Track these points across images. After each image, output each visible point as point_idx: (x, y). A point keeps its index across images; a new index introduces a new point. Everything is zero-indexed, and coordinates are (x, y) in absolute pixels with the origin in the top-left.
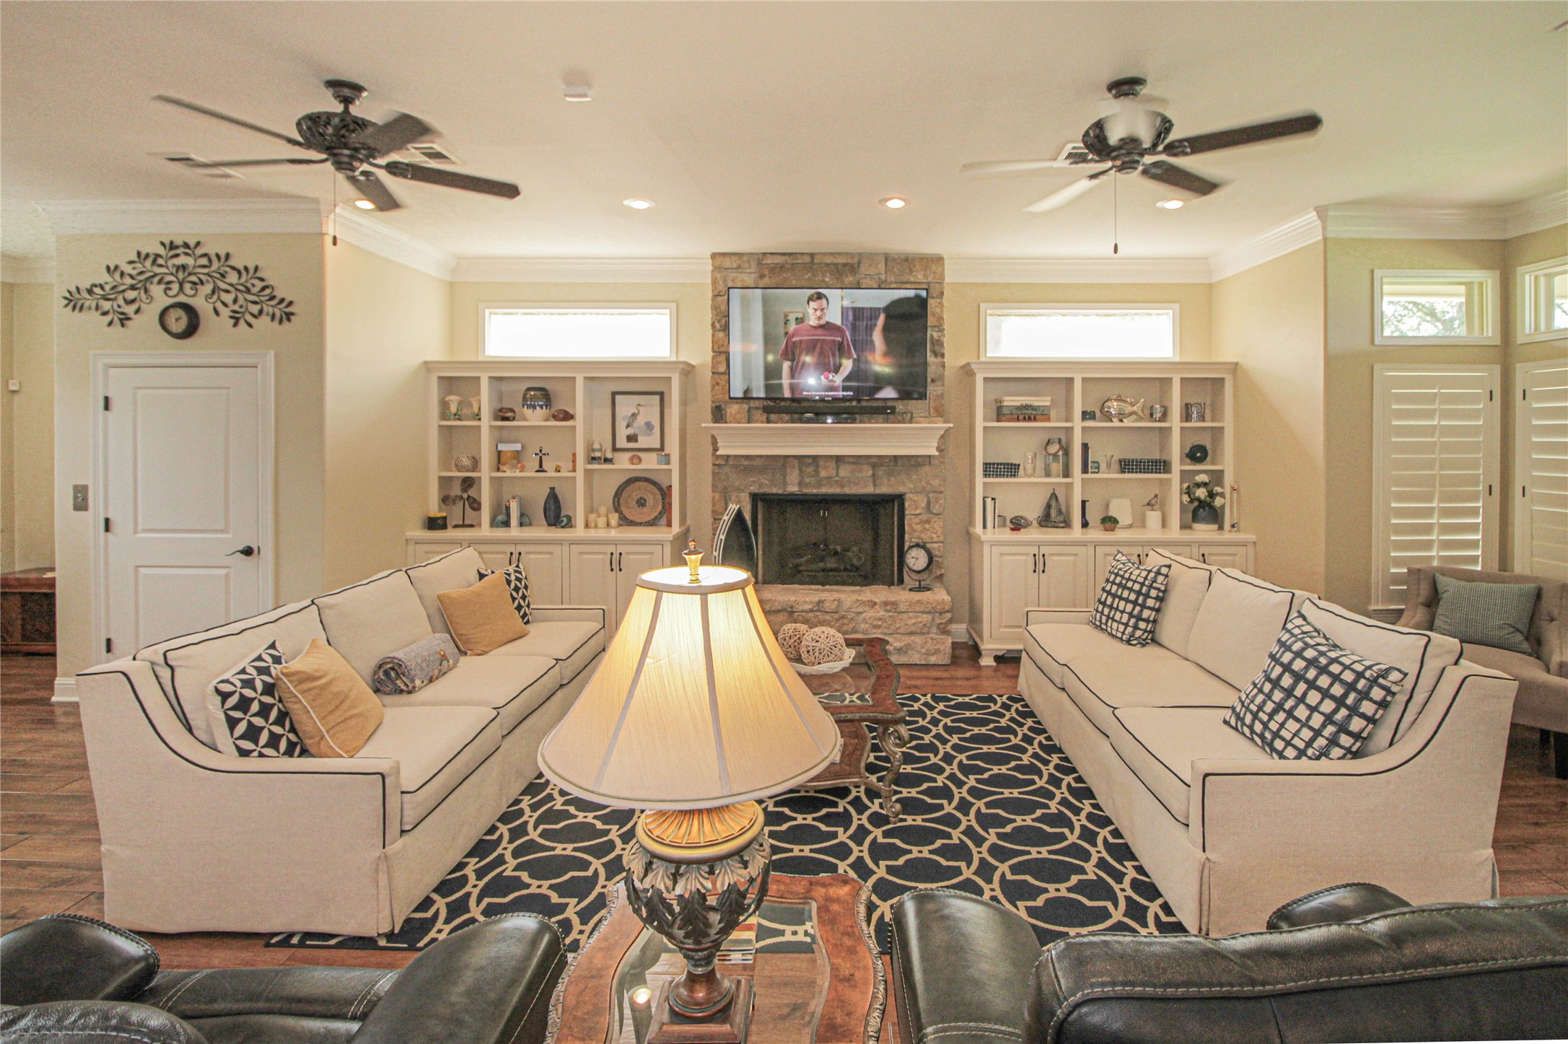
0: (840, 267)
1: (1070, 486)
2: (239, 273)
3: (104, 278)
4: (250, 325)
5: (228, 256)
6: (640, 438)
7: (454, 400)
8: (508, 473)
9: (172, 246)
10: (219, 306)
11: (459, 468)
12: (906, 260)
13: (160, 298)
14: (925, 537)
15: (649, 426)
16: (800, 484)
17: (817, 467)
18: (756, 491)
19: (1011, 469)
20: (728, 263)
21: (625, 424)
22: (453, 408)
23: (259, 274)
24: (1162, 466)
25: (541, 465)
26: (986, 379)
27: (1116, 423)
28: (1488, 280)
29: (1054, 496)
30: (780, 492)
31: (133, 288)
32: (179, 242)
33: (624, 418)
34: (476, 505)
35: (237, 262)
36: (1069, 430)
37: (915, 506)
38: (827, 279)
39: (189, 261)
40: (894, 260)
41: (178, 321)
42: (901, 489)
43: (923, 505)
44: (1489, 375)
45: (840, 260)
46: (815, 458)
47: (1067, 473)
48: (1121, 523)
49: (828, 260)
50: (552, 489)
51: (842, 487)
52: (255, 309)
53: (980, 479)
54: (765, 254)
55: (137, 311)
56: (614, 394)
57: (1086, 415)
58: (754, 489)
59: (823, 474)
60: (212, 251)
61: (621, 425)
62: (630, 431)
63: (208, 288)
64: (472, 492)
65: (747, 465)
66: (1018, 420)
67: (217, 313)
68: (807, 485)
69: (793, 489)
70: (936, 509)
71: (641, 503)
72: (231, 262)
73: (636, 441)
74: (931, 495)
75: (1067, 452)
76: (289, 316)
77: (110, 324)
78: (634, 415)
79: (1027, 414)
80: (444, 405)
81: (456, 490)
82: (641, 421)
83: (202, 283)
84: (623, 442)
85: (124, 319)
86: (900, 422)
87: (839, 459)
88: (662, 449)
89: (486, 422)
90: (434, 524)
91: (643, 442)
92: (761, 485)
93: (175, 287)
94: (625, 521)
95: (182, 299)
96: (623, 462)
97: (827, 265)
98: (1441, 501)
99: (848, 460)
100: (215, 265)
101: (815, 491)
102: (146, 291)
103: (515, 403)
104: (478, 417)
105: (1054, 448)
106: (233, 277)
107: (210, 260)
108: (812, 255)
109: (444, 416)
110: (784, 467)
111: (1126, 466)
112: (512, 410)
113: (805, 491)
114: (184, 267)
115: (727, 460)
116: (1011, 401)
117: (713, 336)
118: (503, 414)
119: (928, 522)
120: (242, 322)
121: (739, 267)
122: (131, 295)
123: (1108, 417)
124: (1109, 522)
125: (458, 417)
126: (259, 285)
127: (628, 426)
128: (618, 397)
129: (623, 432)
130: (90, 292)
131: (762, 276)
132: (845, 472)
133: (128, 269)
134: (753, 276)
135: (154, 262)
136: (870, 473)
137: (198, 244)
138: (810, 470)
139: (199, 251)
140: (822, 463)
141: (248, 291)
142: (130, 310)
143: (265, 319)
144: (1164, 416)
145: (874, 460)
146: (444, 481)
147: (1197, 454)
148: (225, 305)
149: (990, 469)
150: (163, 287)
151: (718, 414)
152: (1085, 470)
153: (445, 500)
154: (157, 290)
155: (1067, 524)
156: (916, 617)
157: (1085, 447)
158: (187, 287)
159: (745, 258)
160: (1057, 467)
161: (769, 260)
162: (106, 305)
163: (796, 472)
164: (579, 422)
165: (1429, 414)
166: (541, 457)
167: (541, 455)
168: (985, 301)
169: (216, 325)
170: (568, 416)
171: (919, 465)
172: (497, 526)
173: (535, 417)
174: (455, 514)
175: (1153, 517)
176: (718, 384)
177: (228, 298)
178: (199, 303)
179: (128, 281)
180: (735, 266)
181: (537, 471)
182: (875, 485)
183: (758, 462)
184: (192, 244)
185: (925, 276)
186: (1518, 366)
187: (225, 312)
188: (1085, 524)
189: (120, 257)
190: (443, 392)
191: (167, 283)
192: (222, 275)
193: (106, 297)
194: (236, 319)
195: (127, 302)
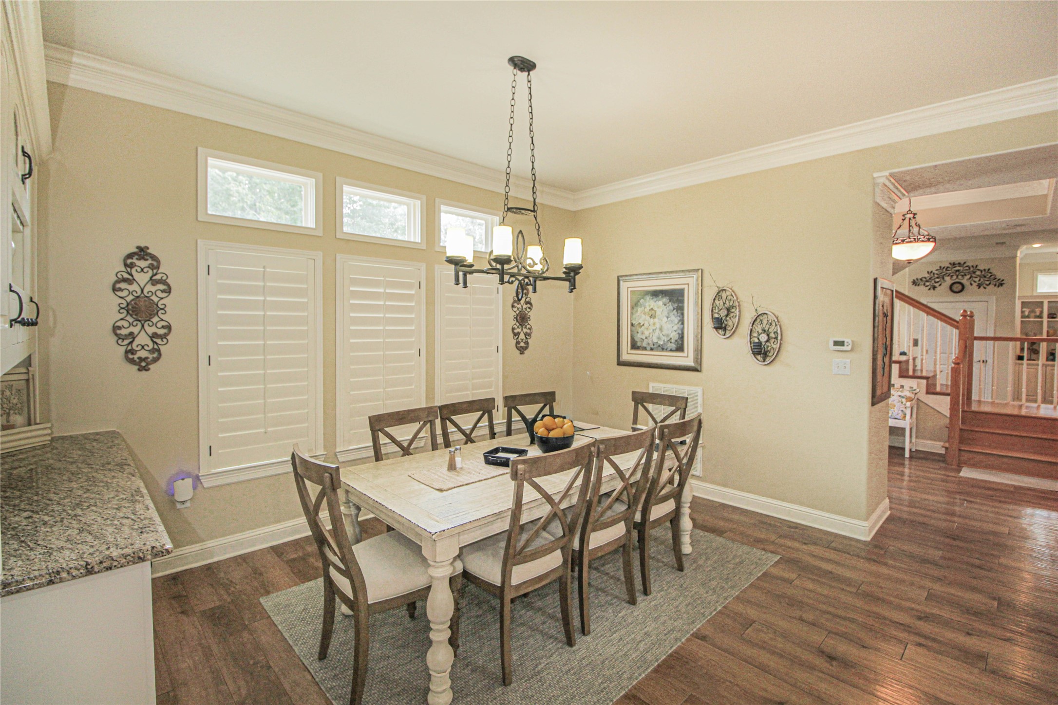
2: (981, 271)
3: (927, 275)
4: (985, 288)
5: (977, 266)
7: (1028, 311)
9: (954, 264)
10: (973, 282)
13: (948, 281)
22: (1027, 313)
23: (990, 271)
31: (938, 278)
32: (957, 262)
34: (1038, 353)
35: (982, 268)
39: (961, 268)
41: (959, 288)
52: (988, 283)
55: (940, 285)
60: (970, 264)
63: (968, 277)
67: (971, 284)
72: (978, 268)
76: (1001, 285)
77: (929, 289)
80: (1022, 312)
81: (1028, 345)
83: (965, 275)
85: (934, 288)
89: (1045, 319)
90: (1019, 358)
93: (955, 277)
95: (957, 280)
100: (972, 269)
102: (943, 278)
104: (1040, 316)
106: (978, 273)
107: (970, 268)
109: (1022, 317)
112: (1055, 314)
114: (958, 271)
118: (1051, 316)
120: (982, 288)
122: (937, 280)
125: (1028, 317)
126: (990, 275)
130: (921, 279)
133: (937, 272)
135: (946, 270)
137: (965, 263)
139: (965, 265)
141: (985, 277)
142: (937, 285)
143: (991, 286)
148: (975, 282)
150: (949, 277)
153: (1023, 349)
154: (947, 278)
158: (960, 277)
162: (927, 284)
169: (971, 289)
174: (1027, 356)
177: (977, 280)
178: (965, 281)
179: (936, 276)
184: (962, 263)
187: (975, 285)
189: (934, 269)
190: (1022, 308)
191: (952, 276)
192: (974, 273)
193: (927, 281)
194: (979, 286)
195: (936, 282)
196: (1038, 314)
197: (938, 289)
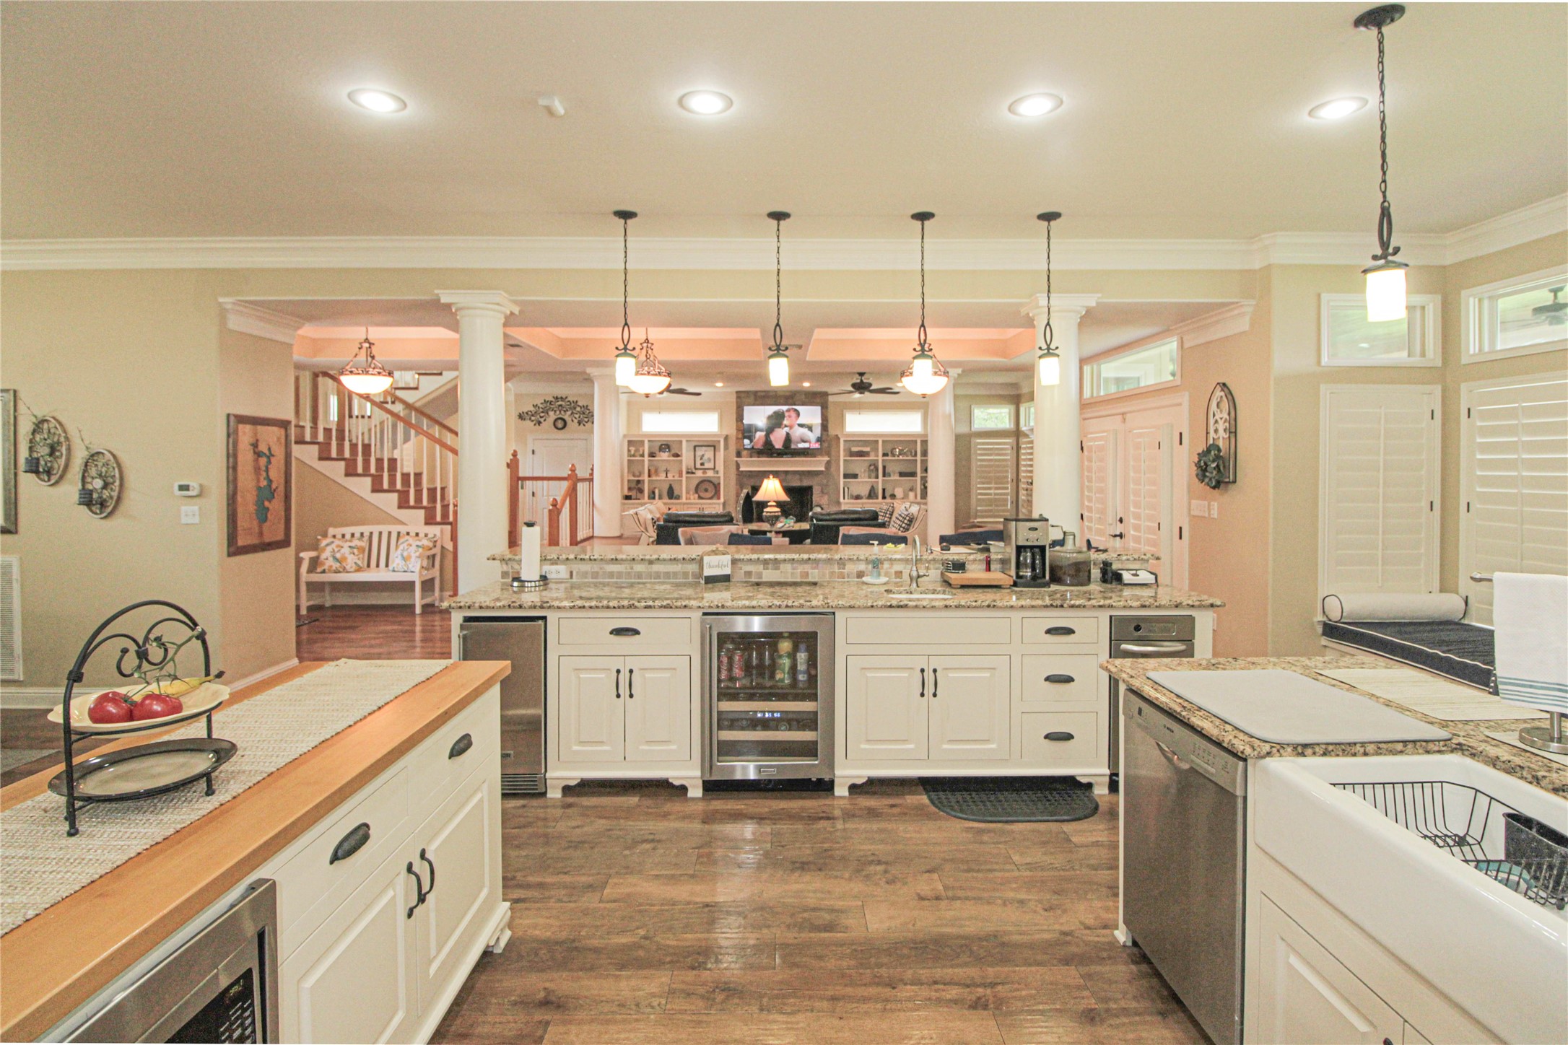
1: (878, 482)
2: (581, 407)
3: (532, 409)
4: (584, 425)
5: (576, 402)
6: (706, 464)
7: (633, 449)
8: (654, 478)
9: (557, 398)
10: (574, 419)
11: (634, 476)
12: (813, 394)
13: (552, 416)
14: (821, 503)
15: (709, 459)
18: (754, 485)
19: (855, 476)
20: (743, 395)
21: (699, 458)
22: (632, 452)
23: (587, 408)
24: (913, 474)
25: (667, 476)
26: (845, 441)
27: (896, 458)
28: (1012, 408)
29: (872, 487)
31: (543, 412)
32: (559, 396)
33: (700, 456)
34: (641, 491)
35: (580, 403)
36: (878, 460)
37: (816, 491)
39: (563, 403)
40: (808, 394)
41: (560, 424)
42: (812, 484)
43: (820, 490)
45: (786, 395)
46: (777, 472)
47: (877, 477)
48: (897, 497)
49: (782, 394)
50: (670, 485)
51: (788, 483)
52: (586, 420)
53: (842, 480)
54: (757, 391)
55: (545, 420)
56: (695, 447)
57: (885, 455)
60: (569, 399)
61: (697, 459)
62: (702, 461)
63: (569, 413)
64: (639, 486)
65: (750, 474)
66: (857, 457)
67: (572, 421)
70: (825, 491)
71: (706, 490)
72: (577, 404)
73: (704, 465)
74: (822, 486)
75: (877, 469)
77: (535, 425)
78: (703, 455)
79: (861, 454)
80: (629, 451)
81: (633, 485)
82: (706, 457)
83: (567, 411)
84: (698, 466)
85: (539, 423)
87: (787, 472)
88: (715, 468)
89: (646, 458)
90: (628, 498)
91: (707, 466)
92: (756, 483)
93: (558, 412)
94: (700, 498)
95: (560, 416)
96: (699, 474)
97: (782, 396)
99: (790, 472)
100: (572, 405)
102: (548, 413)
103: (656, 450)
104: (642, 455)
105: (872, 467)
106: (578, 409)
107: (570, 404)
108: (776, 392)
109: (629, 456)
111: (901, 474)
112: (655, 453)
114: (561, 405)
115: (742, 473)
116: (855, 449)
117: (737, 423)
118: (652, 455)
119: (821, 496)
120: (582, 424)
121: (747, 398)
122: (542, 415)
123: (893, 455)
124: (893, 496)
125: (634, 456)
126: (587, 412)
127: (701, 459)
128: (697, 448)
129: (698, 462)
130: (527, 413)
131: (756, 401)
132: (789, 477)
133: (541, 406)
134: (753, 401)
135: (550, 404)
136: (799, 478)
137: (566, 397)
139: (566, 400)
140: (780, 474)
141: (583, 413)
142: (542, 420)
143: (589, 423)
144: (916, 455)
145: (801, 473)
146: (629, 481)
148: (576, 418)
149: (846, 476)
150: (553, 412)
151: (739, 454)
152: (884, 476)
153: (630, 489)
154: (551, 413)
155: (877, 498)
157: (884, 468)
158: (562, 412)
159: (749, 393)
160: (873, 475)
161: (759, 394)
162: (533, 418)
164: (684, 458)
165: (991, 455)
167: (667, 472)
168: (845, 409)
169: (573, 425)
170: (677, 455)
171: (818, 475)
172: (651, 499)
173: (664, 456)
174: (633, 493)
175: (911, 495)
176: (739, 442)
177: (577, 416)
178: (567, 416)
179: (541, 410)
180: (745, 396)
181: (666, 478)
182: (801, 483)
183: (754, 473)
184: (564, 397)
185: (820, 401)
186: (1020, 438)
187: (576, 421)
188: (884, 497)
189: (539, 402)
190: (629, 446)
191: (555, 411)
192: (575, 408)
193: (533, 415)
194: (579, 423)
195: (541, 417)
196: (641, 453)
197: (544, 425)
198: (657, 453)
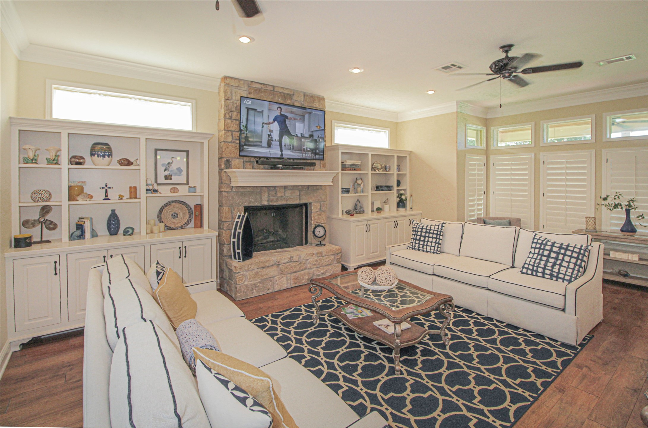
0: (286, 95)
6: (173, 177)
8: (80, 201)
11: (36, 199)
12: (312, 97)
14: (321, 222)
15: (180, 170)
16: (268, 201)
17: (276, 191)
18: (247, 205)
19: (348, 191)
21: (164, 168)
22: (31, 155)
25: (106, 196)
26: (342, 153)
27: (377, 172)
28: (483, 129)
29: (358, 201)
30: (259, 205)
33: (163, 165)
34: (52, 226)
36: (368, 174)
37: (315, 208)
38: (279, 100)
40: (307, 96)
42: (311, 201)
43: (319, 207)
44: (483, 158)
45: (286, 92)
46: (274, 187)
47: (363, 192)
49: (281, 90)
50: (113, 211)
51: (287, 201)
53: (340, 195)
54: (252, 82)
56: (156, 150)
58: (246, 204)
59: (279, 195)
61: (161, 169)
62: (167, 173)
65: (244, 191)
66: (351, 170)
68: (272, 201)
69: (265, 203)
70: (324, 209)
71: (175, 216)
73: (171, 179)
74: (322, 203)
75: (364, 183)
78: (170, 164)
79: (353, 167)
82: (174, 167)
84: (161, 180)
86: (309, 170)
87: (285, 187)
88: (187, 183)
90: (20, 243)
91: (175, 179)
92: (250, 202)
94: (168, 228)
96: (165, 191)
97: (280, 93)
98: (478, 196)
99: (289, 188)
101: (275, 204)
103: (85, 153)
105: (360, 182)
108: (274, 87)
109: (22, 160)
110: (260, 193)
111: (378, 188)
112: (82, 158)
113: (271, 204)
115: (232, 189)
116: (349, 162)
117: (225, 121)
118: (76, 160)
119: (320, 215)
121: (238, 86)
123: (375, 169)
124: (379, 210)
127: (165, 170)
128: (158, 152)
129: (162, 174)
131: (250, 93)
132: (288, 193)
134: (245, 92)
136: (298, 194)
138: (273, 193)
140: (278, 189)
145: (300, 188)
146: (24, 209)
147: (399, 183)
149: (343, 191)
151: (228, 164)
152: (371, 190)
153: (25, 224)
155: (364, 212)
156: (329, 257)
159: (242, 82)
160: (359, 189)
163: (267, 194)
164: (143, 167)
165: (475, 170)
166: (106, 190)
168: (335, 120)
170: (125, 162)
171: (317, 189)
172: (74, 240)
173: (101, 163)
174: (35, 234)
175: (386, 207)
176: (227, 147)
180: (237, 85)
181: (104, 199)
182: (300, 199)
183: (248, 190)
185: (319, 105)
186: (491, 156)
188: (372, 211)
196: (51, 155)
198: (88, 157)
